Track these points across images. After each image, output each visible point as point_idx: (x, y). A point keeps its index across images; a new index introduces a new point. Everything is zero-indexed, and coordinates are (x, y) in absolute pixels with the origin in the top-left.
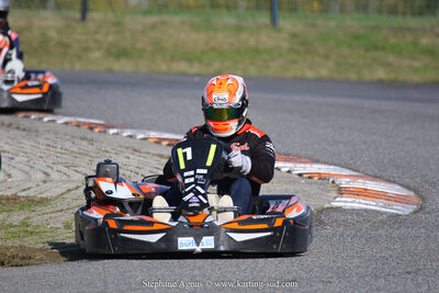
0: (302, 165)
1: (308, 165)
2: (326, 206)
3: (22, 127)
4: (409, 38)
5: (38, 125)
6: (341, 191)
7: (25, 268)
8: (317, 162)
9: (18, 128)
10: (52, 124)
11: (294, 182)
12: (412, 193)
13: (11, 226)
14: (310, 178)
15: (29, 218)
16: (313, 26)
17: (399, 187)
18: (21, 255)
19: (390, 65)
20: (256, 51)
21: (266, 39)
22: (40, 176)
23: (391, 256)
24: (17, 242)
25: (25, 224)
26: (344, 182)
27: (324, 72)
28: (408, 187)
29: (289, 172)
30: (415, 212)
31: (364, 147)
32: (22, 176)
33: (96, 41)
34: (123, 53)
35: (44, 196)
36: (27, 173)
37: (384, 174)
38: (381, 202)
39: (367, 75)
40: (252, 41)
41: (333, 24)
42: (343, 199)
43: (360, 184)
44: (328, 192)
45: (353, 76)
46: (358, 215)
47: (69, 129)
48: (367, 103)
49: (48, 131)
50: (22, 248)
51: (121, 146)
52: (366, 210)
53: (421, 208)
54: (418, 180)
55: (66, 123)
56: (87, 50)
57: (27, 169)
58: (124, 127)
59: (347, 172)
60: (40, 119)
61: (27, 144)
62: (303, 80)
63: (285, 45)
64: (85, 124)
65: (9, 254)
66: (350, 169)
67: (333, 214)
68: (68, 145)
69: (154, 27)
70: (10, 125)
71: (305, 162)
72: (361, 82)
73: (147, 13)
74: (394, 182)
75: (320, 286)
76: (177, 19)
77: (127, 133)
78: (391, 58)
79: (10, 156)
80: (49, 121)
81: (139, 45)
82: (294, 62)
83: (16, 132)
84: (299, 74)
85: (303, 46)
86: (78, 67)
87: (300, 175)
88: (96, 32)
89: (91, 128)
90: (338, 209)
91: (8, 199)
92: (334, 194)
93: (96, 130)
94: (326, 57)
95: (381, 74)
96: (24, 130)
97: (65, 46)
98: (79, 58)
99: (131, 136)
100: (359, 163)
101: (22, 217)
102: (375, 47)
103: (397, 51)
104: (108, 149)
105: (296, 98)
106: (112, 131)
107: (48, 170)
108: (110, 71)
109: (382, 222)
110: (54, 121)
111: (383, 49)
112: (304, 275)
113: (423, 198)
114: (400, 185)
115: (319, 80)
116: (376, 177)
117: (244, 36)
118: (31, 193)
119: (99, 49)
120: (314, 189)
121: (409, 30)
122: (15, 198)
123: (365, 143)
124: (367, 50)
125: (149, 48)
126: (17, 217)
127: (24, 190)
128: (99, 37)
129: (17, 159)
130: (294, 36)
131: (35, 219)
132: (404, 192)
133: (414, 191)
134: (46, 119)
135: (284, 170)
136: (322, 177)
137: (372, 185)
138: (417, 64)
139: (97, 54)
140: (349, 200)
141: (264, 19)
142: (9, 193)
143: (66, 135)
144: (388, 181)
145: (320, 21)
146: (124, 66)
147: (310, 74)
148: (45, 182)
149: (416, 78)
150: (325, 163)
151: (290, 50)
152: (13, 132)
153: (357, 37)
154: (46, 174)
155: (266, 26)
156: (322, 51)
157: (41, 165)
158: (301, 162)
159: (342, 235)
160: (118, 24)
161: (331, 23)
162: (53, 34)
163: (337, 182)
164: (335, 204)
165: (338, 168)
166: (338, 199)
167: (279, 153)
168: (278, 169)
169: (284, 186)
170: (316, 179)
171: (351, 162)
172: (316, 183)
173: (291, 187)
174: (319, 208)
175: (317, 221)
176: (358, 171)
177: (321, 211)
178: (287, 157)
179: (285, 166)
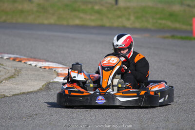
0: (41, 63)
1: (44, 63)
2: (52, 81)
4: (90, 6)
6: (58, 75)
8: (48, 61)
11: (38, 70)
14: (45, 68)
20: (22, 12)
21: (27, 6)
27: (52, 21)
29: (36, 66)
31: (69, 55)
39: (71, 23)
40: (20, 7)
42: (59, 78)
44: (53, 75)
45: (65, 23)
48: (71, 35)
59: (61, 66)
62: (43, 24)
63: (35, 9)
66: (63, 65)
67: (55, 85)
71: (42, 62)
72: (68, 26)
75: (48, 117)
78: (82, 15)
82: (39, 16)
84: (41, 22)
85: (43, 9)
87: (41, 67)
90: (57, 83)
92: (55, 76)
94: (53, 14)
95: (77, 22)
100: (66, 62)
102: (74, 10)
103: (84, 12)
105: (40, 33)
111: (78, 11)
112: (41, 112)
115: (50, 25)
117: (16, 5)
120: (46, 74)
121: (90, 2)
123: (69, 53)
124: (71, 11)
130: (39, 5)
135: (33, 65)
136: (50, 68)
138: (93, 18)
147: (46, 22)
149: (93, 24)
150: (51, 62)
151: (37, 11)
153: (67, 6)
156: (51, 11)
163: (57, 71)
164: (55, 80)
165: (57, 64)
166: (57, 78)
167: (31, 58)
168: (30, 65)
169: (33, 73)
170: (47, 69)
171: (63, 61)
172: (47, 71)
173: (36, 73)
174: (48, 82)
175: (47, 87)
176: (66, 65)
177: (49, 83)
178: (35, 59)
179: (34, 63)
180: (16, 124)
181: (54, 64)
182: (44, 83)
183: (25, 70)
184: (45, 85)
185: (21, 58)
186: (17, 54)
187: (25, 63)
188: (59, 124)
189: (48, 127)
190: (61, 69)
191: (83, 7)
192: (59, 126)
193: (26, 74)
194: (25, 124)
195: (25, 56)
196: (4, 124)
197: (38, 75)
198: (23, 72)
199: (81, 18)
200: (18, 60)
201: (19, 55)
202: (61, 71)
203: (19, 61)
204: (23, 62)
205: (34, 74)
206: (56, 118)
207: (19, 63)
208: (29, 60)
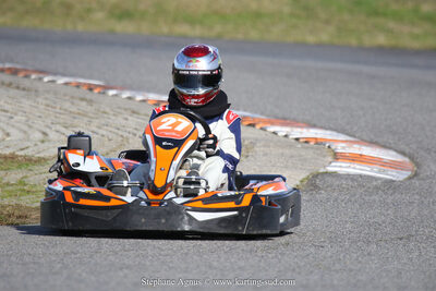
0: (299, 130)
1: (305, 130)
2: (322, 170)
3: (22, 86)
4: (410, 5)
5: (38, 85)
6: (337, 156)
8: (314, 126)
9: (18, 88)
10: (52, 85)
11: (291, 146)
12: (407, 160)
13: (8, 184)
14: (306, 142)
15: (26, 177)
17: (394, 153)
18: (17, 213)
20: (258, 15)
21: (269, 4)
22: (38, 136)
23: (384, 222)
24: (14, 201)
25: (22, 182)
26: (340, 148)
27: (325, 37)
28: (403, 153)
29: (286, 136)
30: (410, 178)
31: (361, 113)
32: (21, 135)
34: (125, 15)
35: (42, 155)
36: (25, 132)
37: (380, 140)
38: (376, 168)
39: (368, 41)
40: (254, 5)
42: (338, 164)
43: (356, 149)
44: (324, 156)
45: (354, 42)
46: (353, 180)
47: (70, 90)
48: (366, 69)
49: (48, 92)
50: (18, 206)
51: (119, 108)
52: (361, 176)
53: (416, 175)
54: (414, 146)
55: (66, 84)
56: (89, 10)
57: (25, 128)
58: (123, 88)
59: (342, 137)
60: (40, 79)
61: (26, 103)
62: (304, 44)
63: (286, 10)
64: (85, 84)
65: (5, 213)
66: (350, 136)
67: (328, 179)
68: (67, 105)
70: (10, 85)
71: (301, 127)
72: (361, 48)
74: (390, 148)
75: (312, 250)
77: (126, 94)
78: (391, 24)
79: (9, 114)
80: (49, 81)
81: (141, 7)
82: (295, 27)
83: (16, 91)
84: (300, 38)
85: (305, 10)
86: (80, 27)
87: (297, 139)
89: (91, 89)
90: (334, 175)
91: (5, 157)
92: (330, 159)
93: (96, 91)
94: (327, 22)
95: (381, 40)
96: (24, 89)
97: (68, 7)
98: (82, 18)
99: (129, 98)
100: (355, 129)
101: (19, 176)
102: (376, 13)
103: (398, 17)
104: (108, 110)
105: (296, 62)
106: (111, 92)
107: (47, 131)
108: (112, 32)
109: (377, 188)
110: (53, 81)
111: (385, 15)
113: (418, 165)
114: (396, 151)
115: (320, 45)
116: (372, 143)
118: (28, 152)
119: (102, 10)
120: (309, 154)
122: (13, 157)
123: (362, 109)
124: (368, 15)
125: (151, 10)
126: (14, 176)
127: (22, 150)
129: (16, 118)
131: (31, 179)
132: (400, 158)
133: (410, 158)
134: (46, 79)
135: (280, 134)
136: (318, 142)
137: (367, 151)
138: (417, 31)
139: (99, 15)
140: (343, 165)
142: (7, 152)
143: (65, 95)
144: (384, 146)
146: (126, 27)
147: (311, 39)
148: (43, 142)
149: (416, 45)
150: (322, 128)
151: (292, 15)
152: (13, 92)
154: (45, 134)
156: (323, 16)
157: (39, 124)
158: (298, 127)
159: (336, 200)
163: (333, 147)
164: (330, 169)
165: (335, 133)
166: (333, 164)
167: (277, 118)
168: (275, 133)
169: (281, 151)
170: (312, 143)
171: (348, 127)
172: (312, 148)
173: (287, 152)
174: (314, 172)
175: (312, 185)
176: (355, 137)
177: (316, 175)
178: (285, 121)
179: (282, 130)
180: (242, 264)
181: (328, 132)
182: (303, 175)
183: (264, 146)
184: (307, 178)
185: (254, 119)
186: (245, 110)
187: (261, 129)
188: (338, 266)
189: (312, 272)
190: (344, 145)
191: (394, 7)
192: (337, 271)
193: (265, 155)
194: (262, 264)
195: (262, 114)
196: (215, 264)
197: (292, 157)
198: (259, 149)
199: (389, 32)
200: (247, 123)
201: (251, 112)
202: (344, 148)
203: (250, 125)
204: (258, 127)
205: (282, 154)
206: (329, 254)
207: (250, 129)
208: (273, 124)
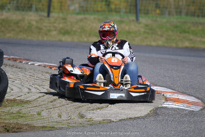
2: (160, 106)
3: (18, 67)
4: (200, 27)
5: (26, 66)
6: (167, 99)
7: (19, 133)
8: (156, 85)
9: (17, 67)
10: (32, 66)
12: (200, 101)
13: (12, 113)
15: (21, 110)
16: (156, 21)
17: (194, 98)
18: (17, 127)
19: (191, 40)
20: (129, 32)
21: (134, 27)
22: (27, 90)
23: (189, 131)
24: (15, 121)
25: (19, 112)
26: (168, 95)
27: (160, 43)
28: (198, 98)
30: (201, 110)
31: (178, 79)
32: (18, 90)
33: (54, 27)
34: (66, 32)
35: (28, 99)
36: (20, 88)
37: (187, 92)
38: (186, 105)
39: (180, 45)
40: (127, 28)
41: (165, 20)
42: (168, 103)
43: (176, 96)
44: (161, 100)
45: (174, 45)
46: (174, 111)
47: (41, 68)
48: (180, 58)
49: (31, 69)
50: (17, 124)
52: (178, 109)
53: (204, 108)
54: (203, 95)
55: (39, 65)
56: (49, 31)
57: (20, 86)
60: (27, 63)
61: (21, 75)
62: (150, 46)
63: (142, 30)
64: (48, 66)
65: (11, 126)
66: (171, 89)
67: (163, 110)
68: (40, 75)
69: (81, 20)
70: (13, 66)
72: (177, 48)
73: (78, 14)
74: (192, 96)
76: (92, 17)
78: (192, 37)
79: (13, 80)
80: (31, 64)
81: (74, 29)
82: (146, 38)
83: (16, 69)
84: (149, 43)
85: (151, 30)
86: (45, 38)
88: (55, 23)
89: (51, 68)
90: (165, 108)
91: (11, 100)
92: (164, 101)
93: (53, 69)
94: (162, 36)
95: (187, 44)
96: (20, 68)
97: (40, 29)
98: (46, 35)
100: (175, 86)
101: (18, 109)
102: (185, 32)
105: (147, 55)
107: (31, 87)
108: (61, 41)
109: (186, 114)
110: (33, 64)
111: (188, 32)
115: (158, 46)
116: (183, 93)
117: (123, 25)
118: (22, 98)
119: (55, 30)
121: (201, 24)
122: (14, 100)
123: (179, 77)
124: (181, 33)
125: (79, 30)
126: (15, 109)
127: (19, 97)
128: (55, 25)
129: (16, 82)
130: (147, 26)
131: (23, 110)
132: (196, 100)
136: (158, 93)
137: (181, 97)
139: (54, 33)
140: (170, 103)
141: (133, 17)
142: (12, 98)
143: (39, 71)
144: (189, 95)
145: (159, 19)
146: (67, 39)
147: (154, 44)
148: (29, 93)
150: (159, 86)
151: (145, 32)
152: (14, 69)
153: (176, 27)
154: (30, 89)
155: (133, 20)
156: (159, 33)
157: (27, 85)
159: (167, 120)
160: (64, 19)
161: (164, 20)
162: (34, 23)
163: (165, 95)
164: (164, 106)
165: (166, 88)
166: (165, 103)
171: (172, 86)
175: (155, 113)
176: (175, 90)
177: (157, 108)
181: (163, 88)
182: (151, 108)
184: (153, 110)
190: (170, 94)
202: (170, 96)
